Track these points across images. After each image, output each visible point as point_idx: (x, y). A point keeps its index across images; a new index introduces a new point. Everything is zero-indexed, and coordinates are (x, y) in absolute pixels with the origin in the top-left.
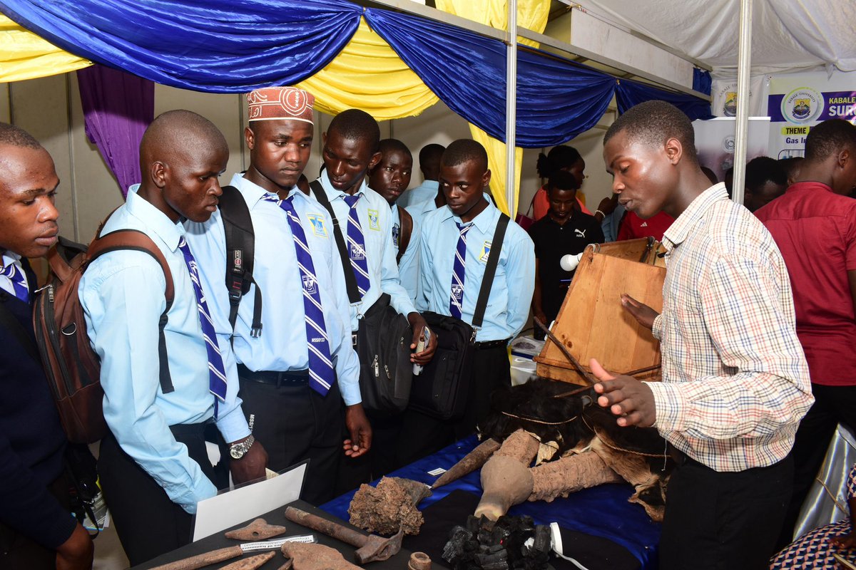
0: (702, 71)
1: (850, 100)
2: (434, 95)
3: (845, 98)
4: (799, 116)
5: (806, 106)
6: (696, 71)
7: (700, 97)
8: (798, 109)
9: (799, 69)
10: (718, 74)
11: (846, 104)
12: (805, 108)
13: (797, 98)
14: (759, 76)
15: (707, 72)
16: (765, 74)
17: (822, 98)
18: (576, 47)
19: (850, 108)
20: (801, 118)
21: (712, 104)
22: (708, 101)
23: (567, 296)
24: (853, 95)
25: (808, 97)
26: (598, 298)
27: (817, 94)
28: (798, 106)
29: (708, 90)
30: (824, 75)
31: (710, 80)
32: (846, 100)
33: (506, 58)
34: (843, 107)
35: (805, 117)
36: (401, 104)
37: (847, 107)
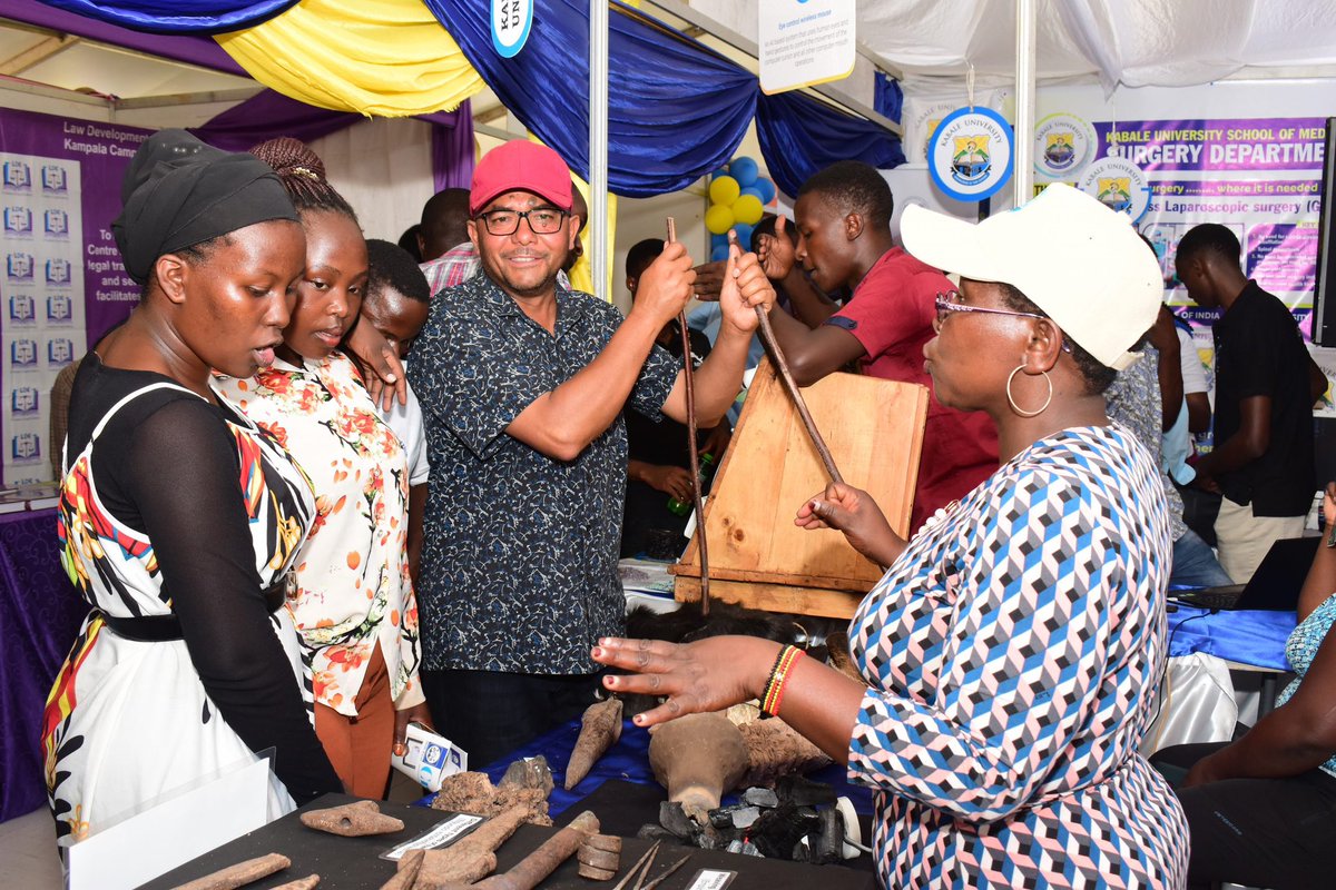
0: (889, 79)
1: (1142, 137)
2: (478, 76)
3: (1133, 133)
4: (1055, 164)
5: (1067, 145)
6: (879, 77)
7: (885, 125)
8: (1054, 151)
9: (1052, 82)
10: (913, 85)
11: (1134, 144)
12: (1066, 150)
13: (1050, 131)
14: (985, 92)
15: (895, 81)
16: (996, 87)
17: (1094, 133)
18: (698, 13)
19: (1141, 151)
20: (1060, 167)
21: (903, 140)
22: (896, 135)
23: (730, 445)
24: (1144, 127)
25: (1070, 131)
26: (789, 444)
27: (1085, 125)
28: (1054, 146)
29: (896, 116)
30: (1098, 91)
31: (900, 96)
32: (1134, 136)
33: (588, 20)
34: (1130, 148)
35: (1065, 166)
36: (424, 87)
37: (1137, 148)
